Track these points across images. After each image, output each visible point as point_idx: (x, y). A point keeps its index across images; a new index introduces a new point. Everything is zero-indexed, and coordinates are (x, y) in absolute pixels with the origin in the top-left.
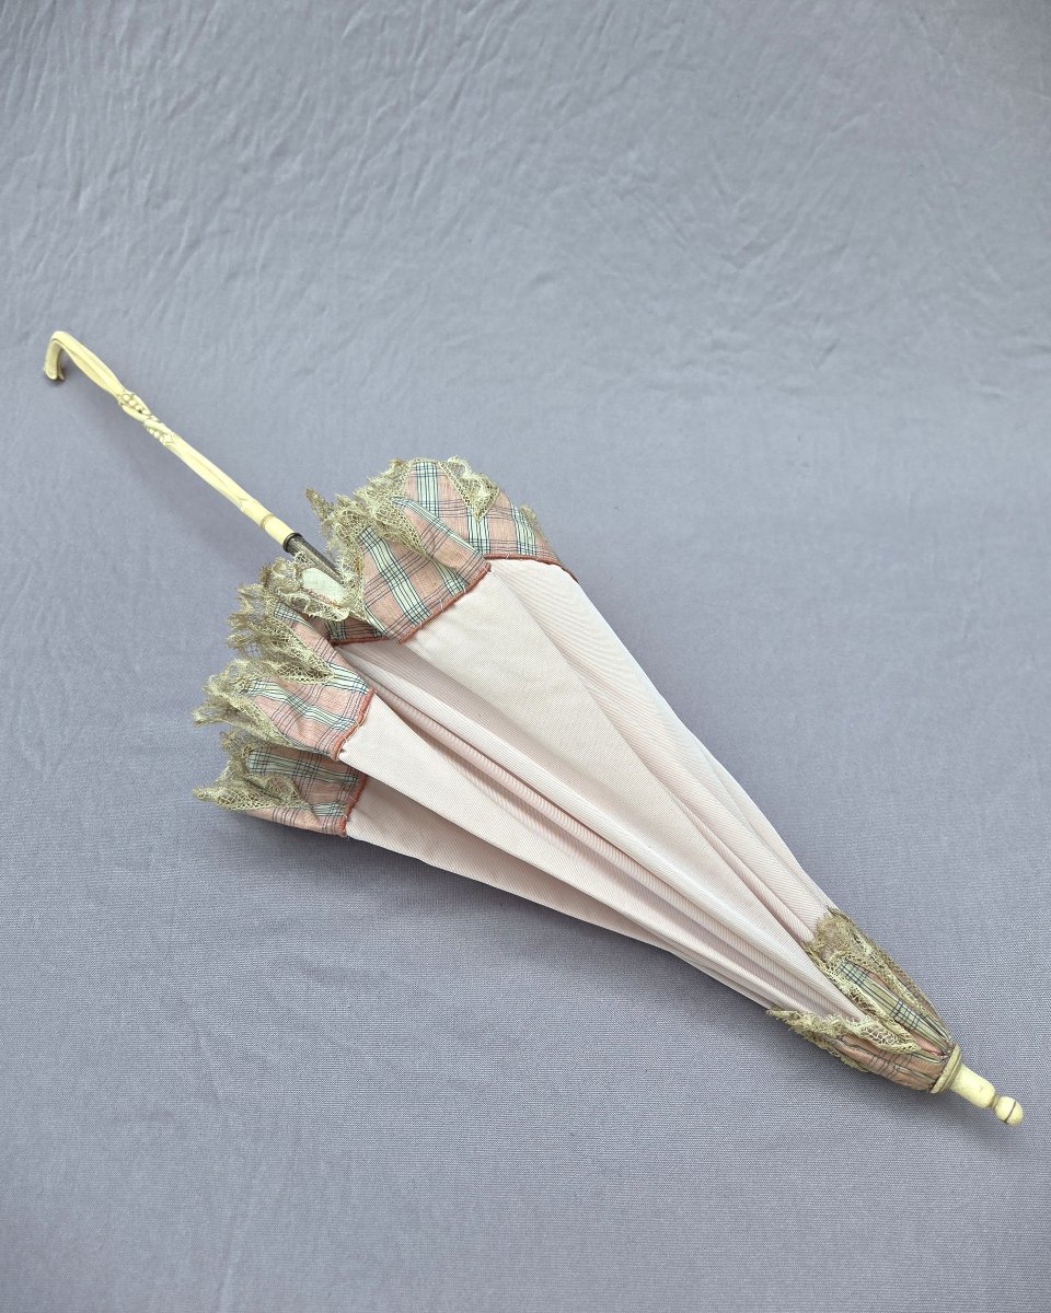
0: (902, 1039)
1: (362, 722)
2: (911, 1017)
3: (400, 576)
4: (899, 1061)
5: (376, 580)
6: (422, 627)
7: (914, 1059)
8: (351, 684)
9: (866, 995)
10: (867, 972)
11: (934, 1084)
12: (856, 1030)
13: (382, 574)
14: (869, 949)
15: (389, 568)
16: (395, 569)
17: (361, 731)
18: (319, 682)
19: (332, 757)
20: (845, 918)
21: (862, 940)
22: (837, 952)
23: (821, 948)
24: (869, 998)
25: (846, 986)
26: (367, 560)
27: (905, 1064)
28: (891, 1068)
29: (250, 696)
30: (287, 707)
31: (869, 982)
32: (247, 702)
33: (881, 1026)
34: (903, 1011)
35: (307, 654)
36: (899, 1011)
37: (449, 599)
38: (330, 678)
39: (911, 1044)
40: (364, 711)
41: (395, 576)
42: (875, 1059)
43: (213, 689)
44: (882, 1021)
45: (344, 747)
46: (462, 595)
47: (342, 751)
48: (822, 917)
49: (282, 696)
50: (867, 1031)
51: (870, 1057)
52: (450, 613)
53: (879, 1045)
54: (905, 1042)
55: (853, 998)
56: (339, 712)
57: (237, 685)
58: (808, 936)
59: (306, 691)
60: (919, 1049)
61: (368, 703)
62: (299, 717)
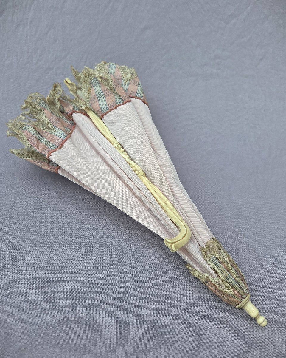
0: (228, 289)
1: (60, 148)
2: (233, 282)
3: (102, 97)
4: (225, 295)
5: (94, 96)
6: (106, 114)
7: (230, 296)
8: (60, 135)
9: (218, 270)
10: (220, 262)
11: (236, 306)
12: (212, 280)
13: (97, 95)
14: (224, 254)
15: (99, 93)
16: (101, 94)
17: (59, 151)
18: (49, 131)
19: (47, 157)
20: (217, 242)
21: (222, 251)
22: (212, 253)
23: (206, 251)
24: (219, 271)
25: (212, 265)
26: (92, 89)
27: (227, 297)
28: (222, 297)
29: (22, 130)
30: (35, 137)
31: (220, 266)
32: (21, 132)
33: (221, 282)
34: (230, 279)
35: (47, 121)
36: (229, 279)
37: (116, 106)
38: (53, 131)
39: (230, 291)
40: (62, 145)
41: (101, 96)
42: (218, 292)
43: (9, 125)
44: (222, 281)
45: (52, 154)
46: (120, 105)
47: (51, 155)
48: (209, 240)
49: (34, 132)
50: (216, 282)
51: (216, 291)
52: (115, 111)
53: (219, 288)
54: (229, 290)
55: (214, 270)
56: (54, 143)
57: (19, 125)
58: (203, 245)
59: (43, 133)
60: (233, 293)
61: (64, 142)
62: (38, 141)
